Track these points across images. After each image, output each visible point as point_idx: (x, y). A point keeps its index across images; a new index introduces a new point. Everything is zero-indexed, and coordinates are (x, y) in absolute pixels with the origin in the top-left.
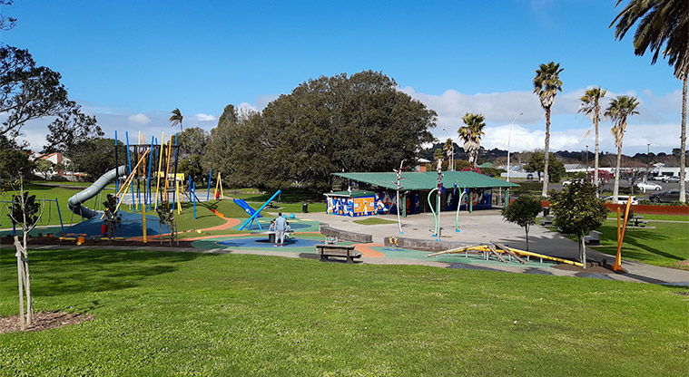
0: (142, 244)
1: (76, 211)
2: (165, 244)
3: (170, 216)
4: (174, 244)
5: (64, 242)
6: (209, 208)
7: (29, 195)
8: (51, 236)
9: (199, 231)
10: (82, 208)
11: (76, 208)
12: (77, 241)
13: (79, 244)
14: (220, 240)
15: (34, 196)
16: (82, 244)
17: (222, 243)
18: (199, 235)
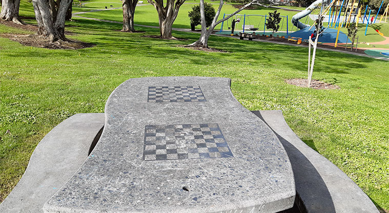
0: (333, 48)
1: (295, 25)
2: (348, 49)
3: (356, 32)
4: (354, 50)
5: (291, 42)
6: (375, 29)
7: (277, 13)
8: (283, 37)
9: (368, 44)
10: (299, 23)
11: (296, 22)
12: (297, 42)
13: (299, 43)
14: (383, 52)
15: (279, 14)
16: (300, 44)
17: (385, 54)
18: (367, 46)
